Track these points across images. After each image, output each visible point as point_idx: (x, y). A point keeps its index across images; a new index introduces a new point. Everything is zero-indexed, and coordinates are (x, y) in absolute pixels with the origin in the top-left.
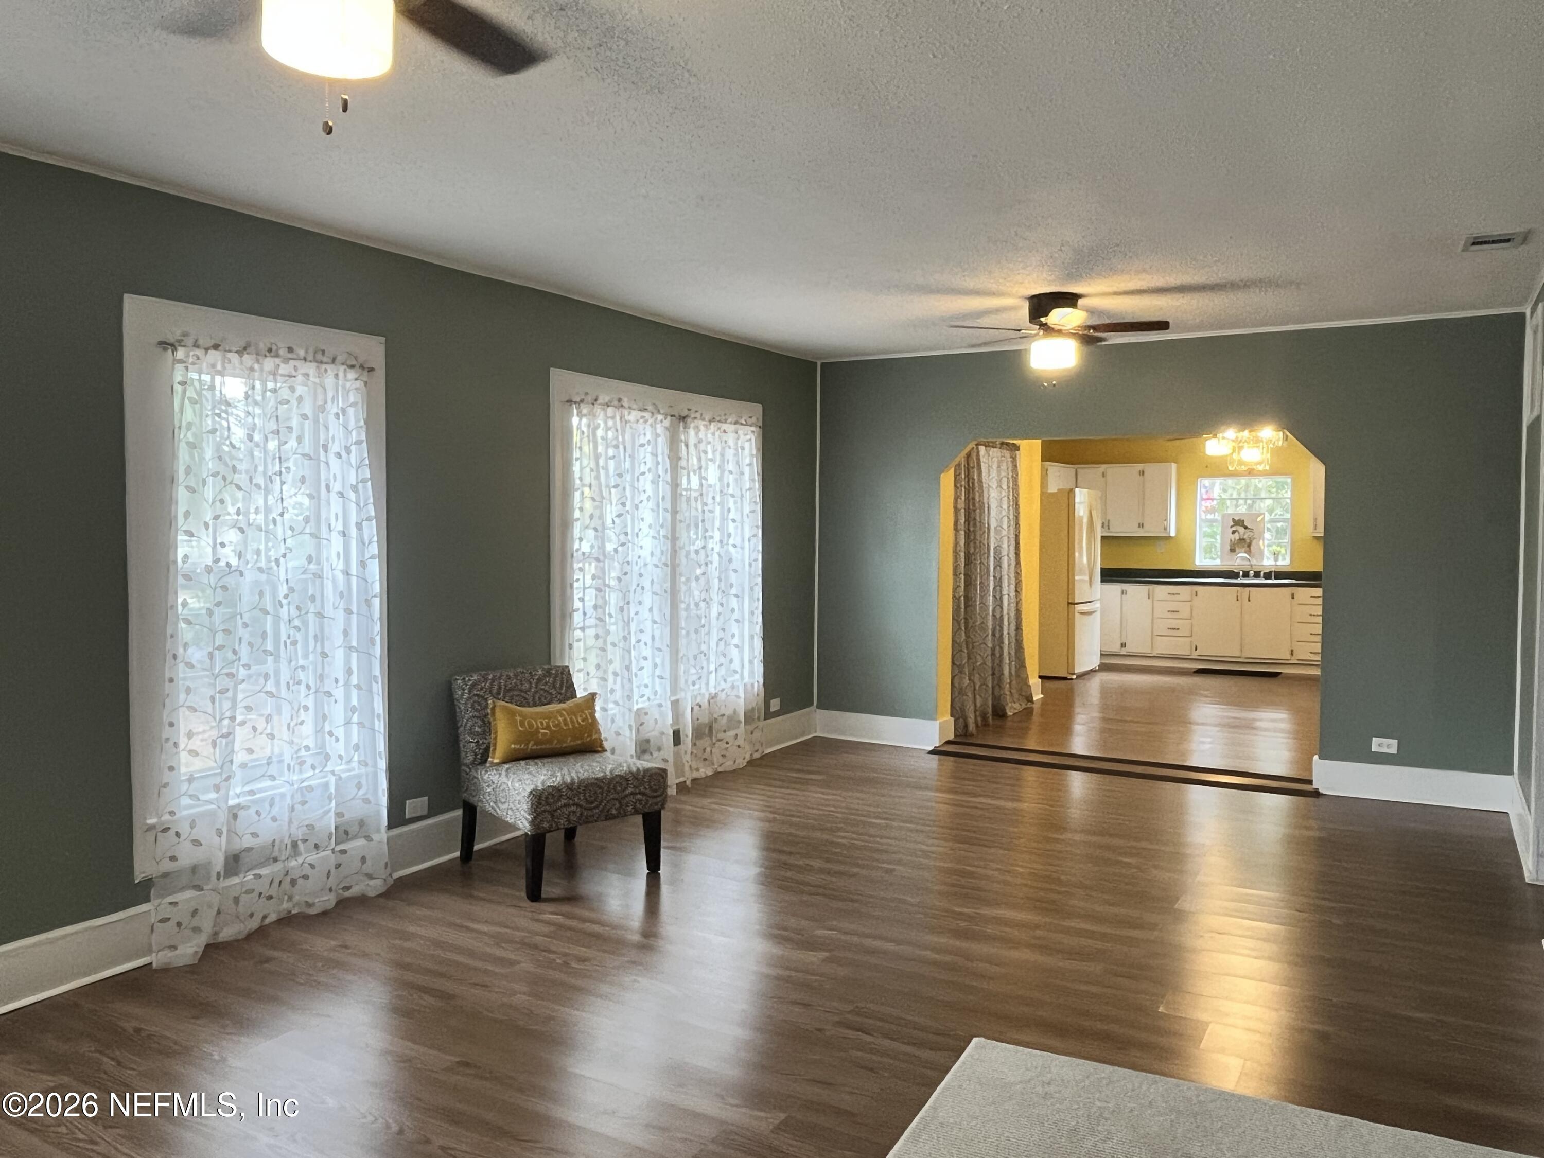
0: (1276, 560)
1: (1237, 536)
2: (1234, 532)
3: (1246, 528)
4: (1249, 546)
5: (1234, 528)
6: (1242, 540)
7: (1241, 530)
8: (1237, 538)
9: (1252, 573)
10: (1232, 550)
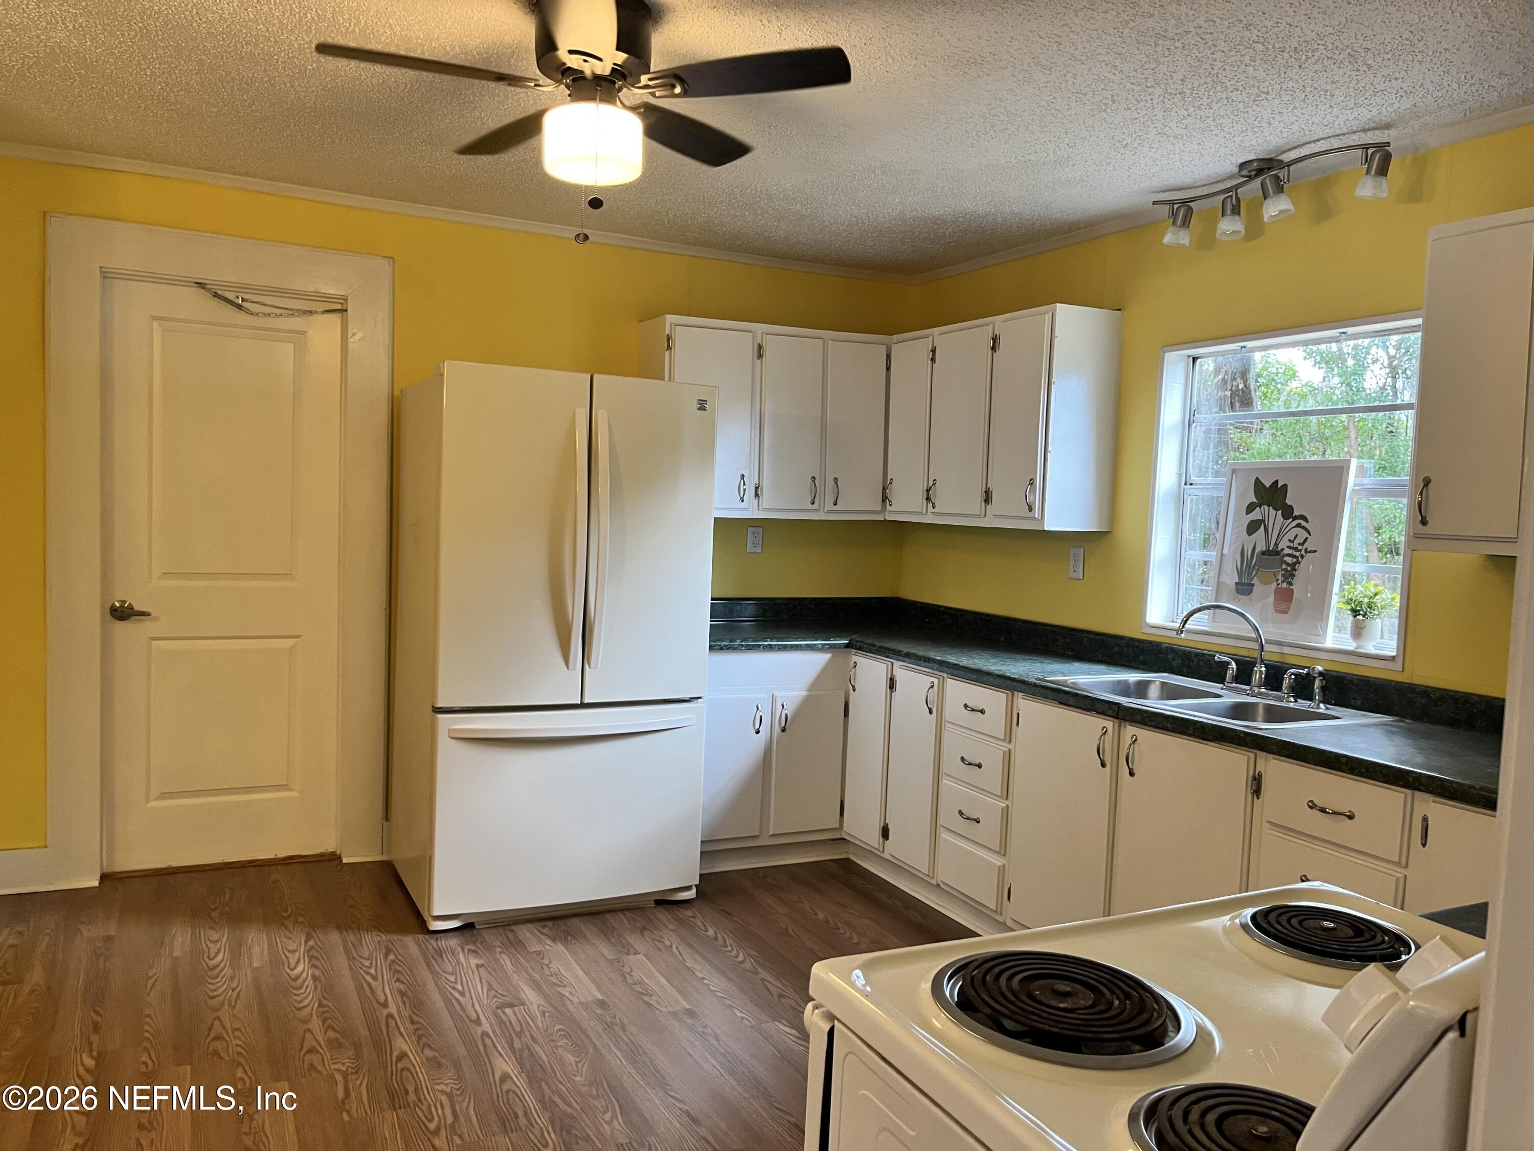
0: (1358, 632)
1: (1259, 539)
2: (1252, 528)
3: (1288, 513)
4: (1290, 575)
5: (1256, 515)
6: (1272, 553)
7: (1274, 517)
8: (1261, 547)
9: (1260, 671)
10: (1244, 588)
